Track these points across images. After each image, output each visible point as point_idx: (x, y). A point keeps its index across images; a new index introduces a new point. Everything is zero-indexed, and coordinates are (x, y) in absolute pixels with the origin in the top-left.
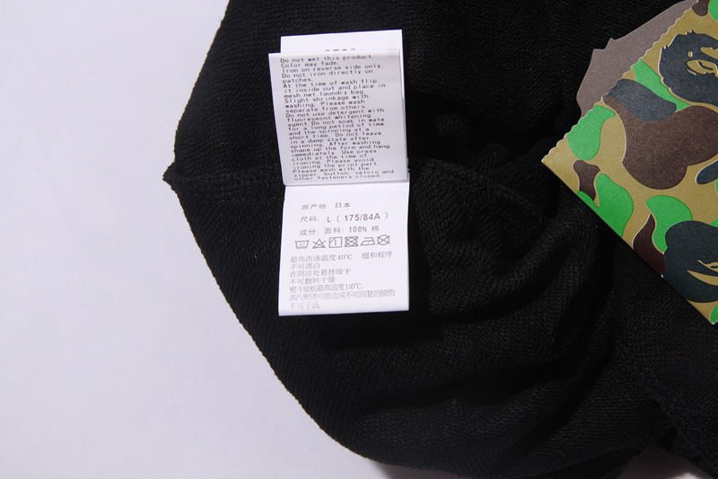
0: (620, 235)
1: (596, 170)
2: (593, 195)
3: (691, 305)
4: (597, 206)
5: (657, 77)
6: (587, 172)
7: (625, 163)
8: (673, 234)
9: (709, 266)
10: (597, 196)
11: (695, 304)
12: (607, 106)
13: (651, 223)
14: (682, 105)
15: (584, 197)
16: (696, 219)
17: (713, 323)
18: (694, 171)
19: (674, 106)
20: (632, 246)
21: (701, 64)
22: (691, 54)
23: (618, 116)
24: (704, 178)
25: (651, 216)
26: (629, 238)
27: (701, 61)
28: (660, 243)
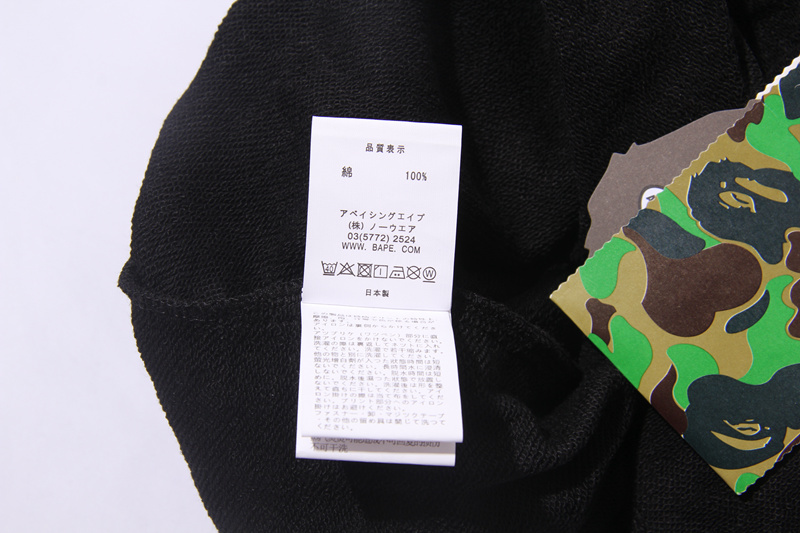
0: (636, 386)
1: (611, 310)
2: (606, 339)
3: (713, 471)
4: (610, 351)
5: (684, 209)
6: (601, 313)
7: (645, 304)
8: (697, 389)
9: (736, 427)
10: (612, 340)
11: (719, 471)
12: (627, 239)
13: (672, 375)
14: (712, 241)
15: (597, 341)
16: (724, 372)
17: (738, 493)
18: (723, 318)
19: (703, 243)
20: (649, 399)
21: (735, 196)
22: (724, 185)
23: (639, 250)
24: (734, 327)
25: (673, 367)
26: (647, 391)
27: (736, 193)
28: (681, 399)
